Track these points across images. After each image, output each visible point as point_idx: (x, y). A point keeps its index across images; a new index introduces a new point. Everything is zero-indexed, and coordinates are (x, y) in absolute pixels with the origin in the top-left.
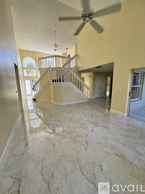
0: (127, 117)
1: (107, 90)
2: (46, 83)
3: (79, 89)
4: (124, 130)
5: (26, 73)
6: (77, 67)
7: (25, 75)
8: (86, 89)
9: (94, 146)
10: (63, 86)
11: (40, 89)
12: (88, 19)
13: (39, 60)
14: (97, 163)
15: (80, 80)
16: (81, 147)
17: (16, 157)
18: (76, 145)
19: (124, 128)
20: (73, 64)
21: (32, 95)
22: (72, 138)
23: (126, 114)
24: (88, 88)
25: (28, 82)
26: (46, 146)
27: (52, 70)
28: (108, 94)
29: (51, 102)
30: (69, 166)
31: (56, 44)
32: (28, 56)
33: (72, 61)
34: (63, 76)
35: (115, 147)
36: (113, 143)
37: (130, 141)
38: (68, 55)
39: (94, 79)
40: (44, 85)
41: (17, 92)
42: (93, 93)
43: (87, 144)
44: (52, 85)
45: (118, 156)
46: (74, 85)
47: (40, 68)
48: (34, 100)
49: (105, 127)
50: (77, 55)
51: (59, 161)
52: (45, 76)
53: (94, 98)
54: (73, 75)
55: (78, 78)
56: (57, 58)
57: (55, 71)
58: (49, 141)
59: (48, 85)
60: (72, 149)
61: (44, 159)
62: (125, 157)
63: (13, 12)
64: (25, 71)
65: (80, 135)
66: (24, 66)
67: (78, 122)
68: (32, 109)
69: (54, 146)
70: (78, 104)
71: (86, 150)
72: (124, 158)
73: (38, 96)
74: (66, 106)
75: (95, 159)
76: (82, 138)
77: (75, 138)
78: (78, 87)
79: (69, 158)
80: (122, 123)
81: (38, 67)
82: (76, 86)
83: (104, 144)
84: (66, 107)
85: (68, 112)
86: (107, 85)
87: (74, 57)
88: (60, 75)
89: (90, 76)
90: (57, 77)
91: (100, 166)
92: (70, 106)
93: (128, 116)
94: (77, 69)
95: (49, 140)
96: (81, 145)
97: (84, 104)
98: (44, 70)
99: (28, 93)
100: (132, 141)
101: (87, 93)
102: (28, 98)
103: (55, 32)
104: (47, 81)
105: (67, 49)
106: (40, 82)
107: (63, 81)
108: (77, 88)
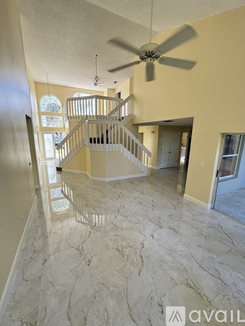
0: (212, 211)
1: (182, 154)
2: (79, 143)
3: (133, 156)
4: (203, 237)
5: (45, 121)
6: (131, 117)
7: (44, 125)
8: (146, 155)
9: (153, 266)
10: (107, 150)
11: (69, 152)
12: (150, 61)
13: (68, 102)
14: (156, 300)
15: (136, 141)
16: (132, 268)
17: (29, 283)
18: (124, 263)
19: (204, 234)
20: (125, 111)
21: (55, 158)
22: (119, 251)
23: (210, 205)
24: (149, 154)
25: (48, 137)
26: (76, 265)
27: (89, 123)
28: (183, 160)
29: (87, 176)
30: (111, 303)
31: (96, 77)
32: (49, 94)
33: (123, 107)
34: (107, 132)
35: (186, 270)
36: (184, 261)
37: (211, 259)
38: (117, 92)
39: (160, 136)
40: (75, 146)
41: (30, 164)
42: (158, 160)
43: (142, 262)
44: (89, 148)
45: (190, 287)
46: (126, 150)
47: (69, 115)
48: (59, 169)
49: (174, 229)
50: (132, 97)
51: (96, 294)
52: (77, 131)
53: (158, 168)
54: (125, 133)
55: (133, 137)
56: (98, 100)
57: (94, 125)
58: (81, 254)
59: (82, 146)
60: (117, 270)
61: (72, 289)
62: (201, 289)
63: (25, 25)
64: (44, 117)
65: (131, 245)
66: (42, 110)
67: (130, 218)
68: (56, 182)
69: (88, 265)
70: (131, 181)
71: (139, 274)
72: (199, 291)
73: (65, 163)
74: (110, 183)
75: (154, 292)
76: (134, 251)
77: (124, 249)
78: (132, 153)
79: (112, 288)
80: (201, 222)
81: (65, 112)
82: (129, 150)
83: (170, 264)
84: (111, 187)
85: (115, 197)
86: (181, 145)
87: (127, 100)
88: (102, 129)
89: (153, 132)
90: (98, 133)
91: (160, 305)
92: (117, 183)
93: (213, 208)
94: (132, 120)
95: (82, 252)
96: (132, 263)
97: (141, 180)
98: (75, 120)
99: (48, 155)
100: (215, 259)
101: (147, 162)
102: (49, 163)
103: (96, 56)
104: (81, 139)
105: (115, 82)
106: (68, 141)
107: (107, 143)
108: (130, 153)
